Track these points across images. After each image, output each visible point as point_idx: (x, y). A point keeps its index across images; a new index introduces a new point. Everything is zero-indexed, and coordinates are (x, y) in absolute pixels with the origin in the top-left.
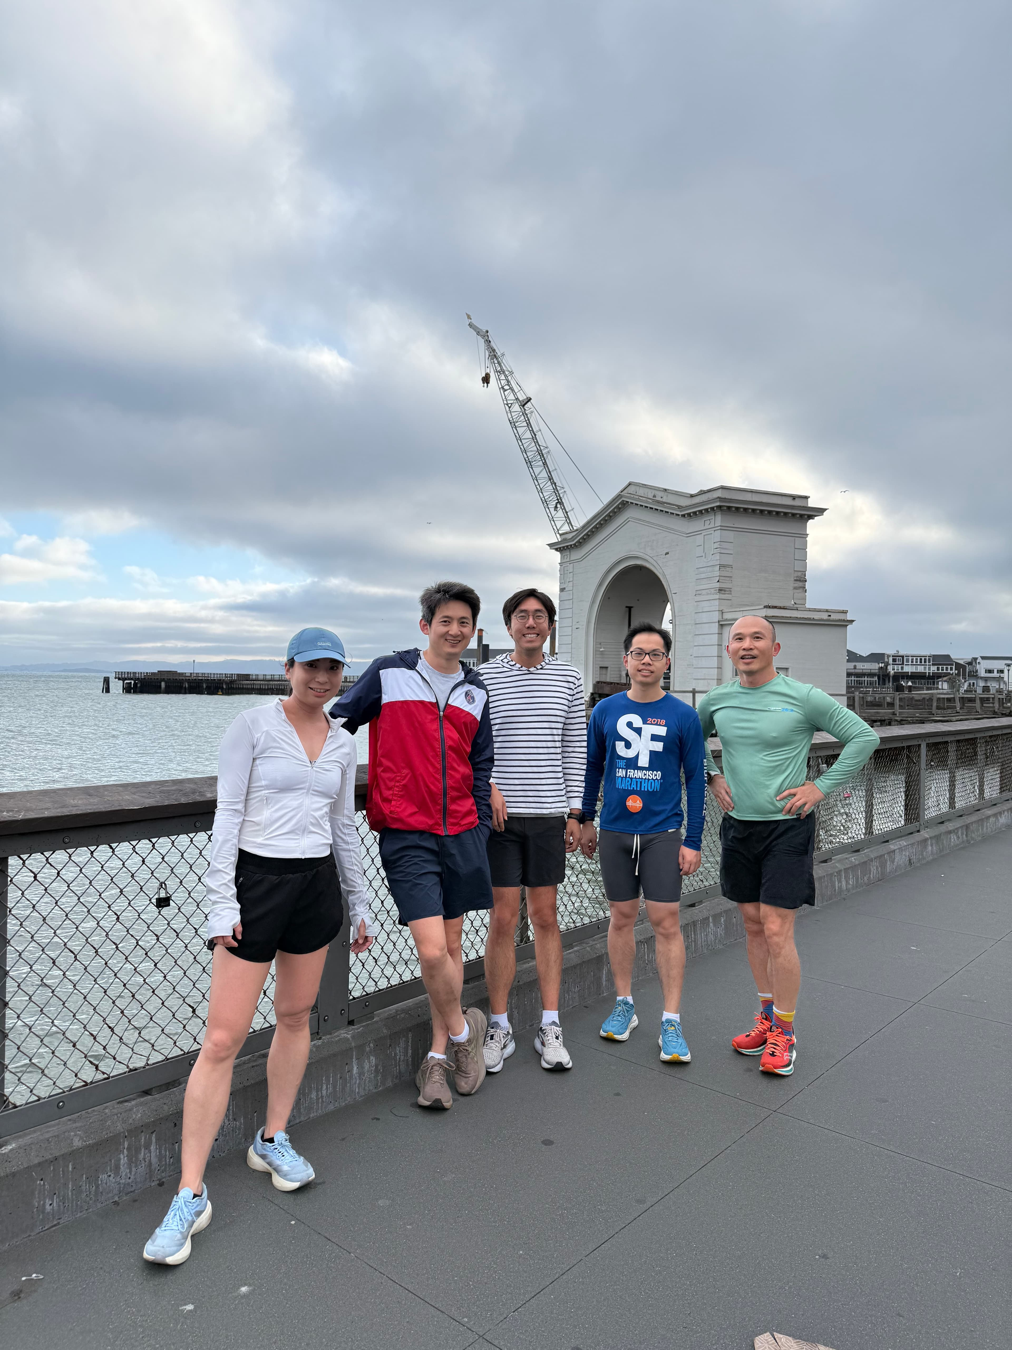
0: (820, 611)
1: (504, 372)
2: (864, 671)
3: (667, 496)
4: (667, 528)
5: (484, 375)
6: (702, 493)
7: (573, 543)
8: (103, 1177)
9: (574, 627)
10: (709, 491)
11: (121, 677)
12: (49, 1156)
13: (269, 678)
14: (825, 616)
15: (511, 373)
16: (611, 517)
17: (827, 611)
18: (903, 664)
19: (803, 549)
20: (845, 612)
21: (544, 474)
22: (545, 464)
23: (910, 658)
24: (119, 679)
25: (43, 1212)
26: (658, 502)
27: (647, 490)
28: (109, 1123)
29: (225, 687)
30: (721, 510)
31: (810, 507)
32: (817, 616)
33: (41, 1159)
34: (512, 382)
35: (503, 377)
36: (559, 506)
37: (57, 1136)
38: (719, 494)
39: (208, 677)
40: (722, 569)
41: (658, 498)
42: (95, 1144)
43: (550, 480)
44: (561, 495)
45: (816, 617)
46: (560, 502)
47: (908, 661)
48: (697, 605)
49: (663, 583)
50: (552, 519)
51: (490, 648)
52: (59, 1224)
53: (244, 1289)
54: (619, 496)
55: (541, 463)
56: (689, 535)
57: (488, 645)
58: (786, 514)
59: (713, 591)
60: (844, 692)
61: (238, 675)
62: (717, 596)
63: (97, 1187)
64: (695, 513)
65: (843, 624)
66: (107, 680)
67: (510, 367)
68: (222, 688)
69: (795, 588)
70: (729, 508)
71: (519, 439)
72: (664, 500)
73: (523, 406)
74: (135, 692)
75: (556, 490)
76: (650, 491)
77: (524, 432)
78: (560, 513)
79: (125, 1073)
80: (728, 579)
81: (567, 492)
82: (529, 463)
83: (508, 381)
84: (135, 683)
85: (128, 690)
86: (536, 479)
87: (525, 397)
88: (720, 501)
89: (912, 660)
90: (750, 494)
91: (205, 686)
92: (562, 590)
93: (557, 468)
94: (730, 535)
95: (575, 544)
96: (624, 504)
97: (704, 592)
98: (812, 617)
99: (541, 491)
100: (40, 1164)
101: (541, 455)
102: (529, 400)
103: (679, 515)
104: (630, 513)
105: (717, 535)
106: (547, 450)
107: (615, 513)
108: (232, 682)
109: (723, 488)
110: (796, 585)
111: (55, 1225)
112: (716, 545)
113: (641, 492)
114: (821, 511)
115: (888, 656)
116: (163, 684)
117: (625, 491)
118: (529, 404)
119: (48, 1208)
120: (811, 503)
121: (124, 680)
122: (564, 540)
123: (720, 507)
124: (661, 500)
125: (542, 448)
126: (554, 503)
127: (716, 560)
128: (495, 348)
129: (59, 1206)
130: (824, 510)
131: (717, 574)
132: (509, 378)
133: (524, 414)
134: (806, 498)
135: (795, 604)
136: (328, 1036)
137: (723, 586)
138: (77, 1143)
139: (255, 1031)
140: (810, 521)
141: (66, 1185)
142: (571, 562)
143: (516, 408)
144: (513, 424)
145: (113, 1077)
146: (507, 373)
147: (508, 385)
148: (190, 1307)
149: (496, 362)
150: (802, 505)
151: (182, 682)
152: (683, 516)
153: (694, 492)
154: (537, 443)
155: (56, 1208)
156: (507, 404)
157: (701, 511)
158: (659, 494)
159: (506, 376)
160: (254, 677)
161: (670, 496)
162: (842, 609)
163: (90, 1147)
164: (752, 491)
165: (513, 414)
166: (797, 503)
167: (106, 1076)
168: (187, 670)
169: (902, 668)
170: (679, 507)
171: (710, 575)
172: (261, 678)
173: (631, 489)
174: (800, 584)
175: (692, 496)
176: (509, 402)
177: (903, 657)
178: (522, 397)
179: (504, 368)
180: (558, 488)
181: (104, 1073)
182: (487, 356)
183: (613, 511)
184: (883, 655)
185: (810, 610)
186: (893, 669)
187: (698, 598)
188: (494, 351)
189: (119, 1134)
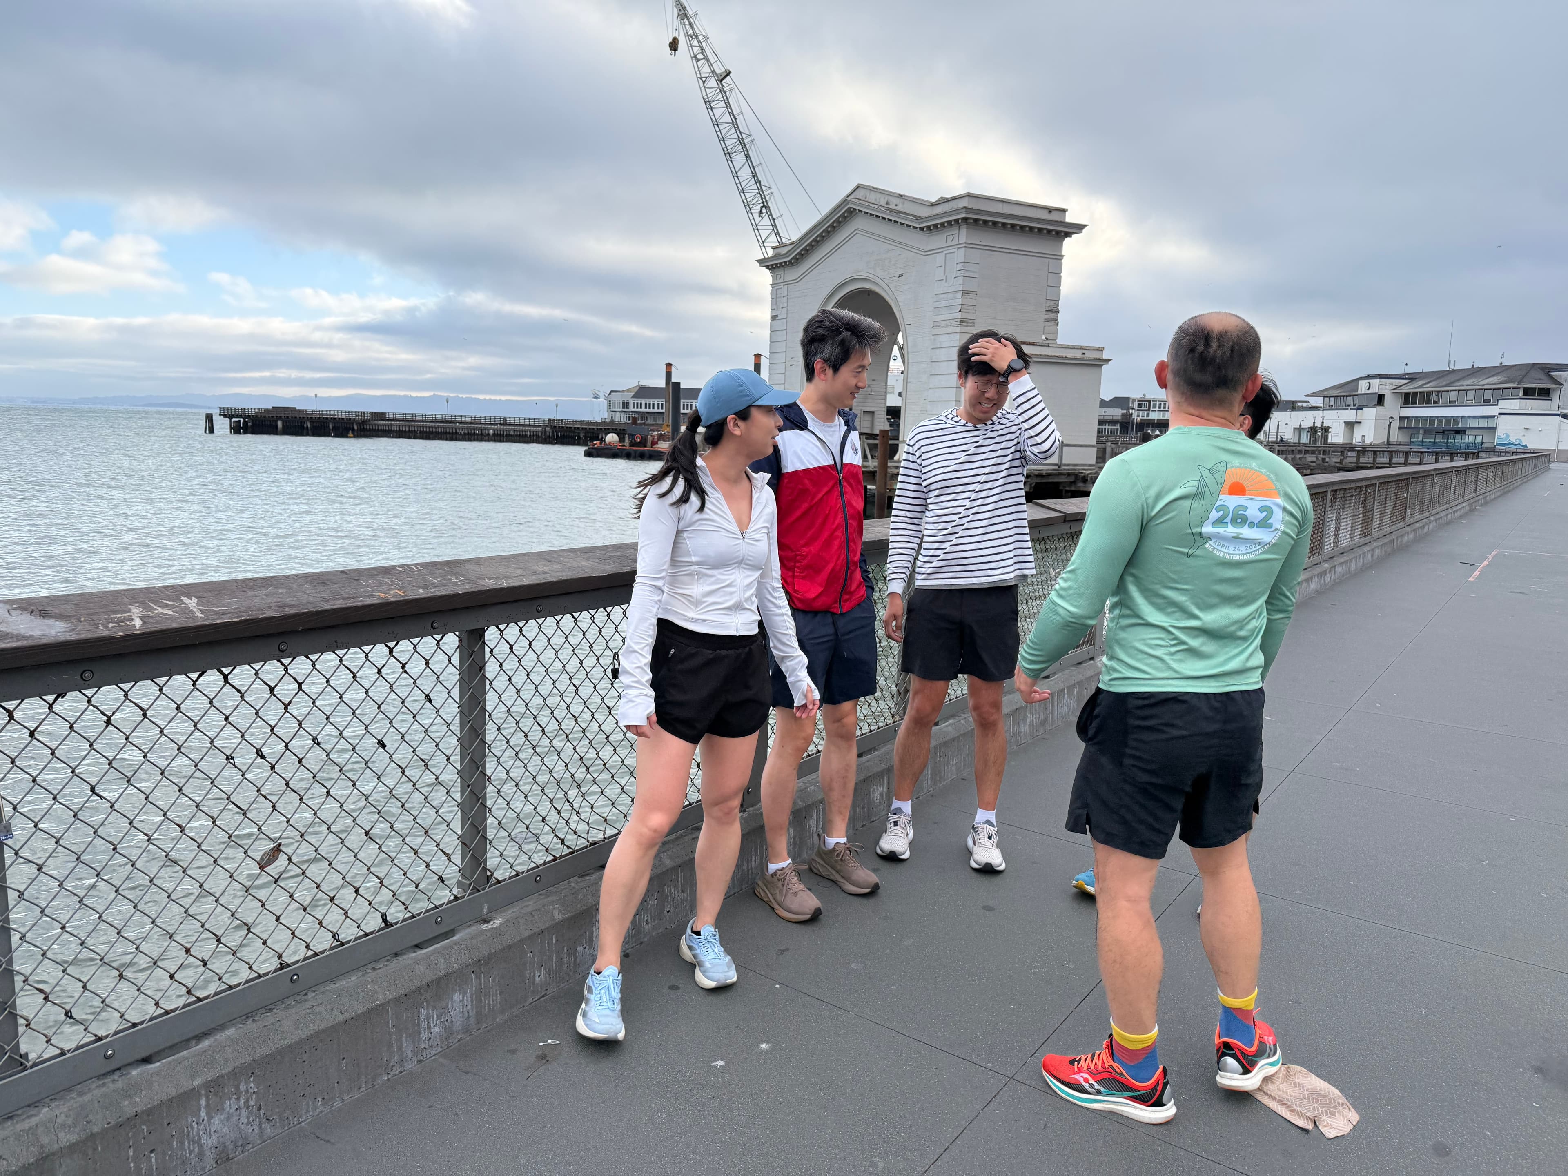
0: (1073, 348)
1: (697, 37)
2: (1106, 418)
3: (903, 203)
4: (901, 243)
5: (671, 40)
6: (943, 201)
7: (788, 259)
8: (580, 948)
9: (788, 364)
10: (953, 199)
11: (227, 414)
12: (536, 930)
13: (409, 417)
14: (1078, 354)
15: (706, 38)
16: (835, 227)
17: (1081, 348)
18: (1149, 410)
19: (1057, 274)
20: (1100, 350)
21: (747, 170)
22: (747, 156)
23: (1158, 403)
24: (225, 416)
25: (534, 984)
26: (892, 210)
27: (879, 195)
28: (580, 896)
29: (356, 428)
30: (967, 223)
31: (1067, 223)
32: (1070, 354)
33: (531, 932)
34: (707, 50)
35: (695, 43)
36: (764, 211)
37: (539, 910)
38: (964, 203)
39: (334, 415)
40: (966, 296)
41: (892, 206)
42: (572, 917)
43: (754, 177)
44: (767, 198)
45: (1069, 356)
46: (765, 206)
47: (1155, 406)
48: (935, 340)
49: (895, 311)
50: (756, 228)
51: (682, 386)
52: (546, 994)
53: (764, 1046)
54: (845, 201)
55: (742, 155)
56: (928, 253)
57: (679, 384)
58: (1040, 230)
59: (953, 322)
60: (1094, 443)
61: (371, 413)
62: (958, 329)
63: (575, 960)
64: (935, 226)
65: (1098, 363)
66: (209, 418)
67: (704, 30)
68: (353, 430)
69: (1046, 320)
70: (976, 221)
71: (716, 123)
72: (900, 208)
73: (721, 81)
74: (245, 432)
75: (760, 191)
76: (882, 196)
77: (722, 115)
78: (766, 221)
79: (586, 847)
80: (971, 308)
81: (775, 194)
82: (728, 154)
83: (702, 49)
84: (245, 422)
85: (237, 429)
86: (736, 175)
87: (723, 70)
88: (967, 212)
89: (1160, 405)
90: (1000, 205)
91: (331, 426)
92: (774, 318)
93: (763, 162)
94: (975, 255)
95: (790, 261)
96: (851, 212)
97: (943, 323)
98: (1064, 355)
99: (742, 191)
100: (530, 937)
101: (743, 145)
102: (728, 74)
103: (916, 228)
104: (858, 224)
105: (960, 255)
106: (750, 139)
107: (840, 222)
108: (365, 422)
109: (969, 195)
110: (1047, 317)
111: (543, 996)
112: (960, 267)
113: (872, 197)
114: (1079, 228)
115: (1134, 400)
116: (280, 424)
117: (852, 196)
118: (728, 78)
119: (537, 979)
120: (1069, 218)
121: (231, 417)
122: (776, 256)
123: (965, 220)
124: (895, 208)
125: (744, 136)
126: (759, 207)
127: (958, 284)
128: (686, 4)
129: (546, 978)
130: (1084, 226)
131: (959, 301)
132: (704, 44)
133: (723, 92)
134: (1064, 211)
135: (1047, 339)
136: (751, 809)
137: (966, 316)
138: (558, 916)
139: (690, 804)
140: (1067, 240)
141: (550, 957)
142: (786, 283)
143: (712, 83)
144: (708, 103)
145: (577, 851)
146: (701, 38)
147: (702, 53)
148: (720, 1063)
149: (687, 23)
150: (1059, 220)
151: (302, 421)
152: (922, 229)
153: (934, 200)
154: (737, 129)
155: (543, 979)
156: (701, 78)
157: (942, 224)
158: (894, 201)
159: (699, 41)
160: (391, 417)
161: (907, 204)
162: (1097, 345)
163: (568, 920)
164: (1003, 201)
165: (708, 91)
166: (1054, 217)
167: (570, 850)
168: (309, 407)
169: (1148, 415)
170: (918, 218)
171: (953, 303)
172: (399, 417)
173: (860, 194)
174: (1051, 316)
175: (933, 205)
176: (703, 75)
177: (1149, 401)
178: (719, 70)
179: (698, 32)
180: (764, 188)
181: (568, 847)
182: (676, 15)
183: (837, 221)
184: (1127, 399)
185: (1062, 347)
186: (1138, 416)
187: (937, 331)
188: (684, 8)
189: (591, 907)
